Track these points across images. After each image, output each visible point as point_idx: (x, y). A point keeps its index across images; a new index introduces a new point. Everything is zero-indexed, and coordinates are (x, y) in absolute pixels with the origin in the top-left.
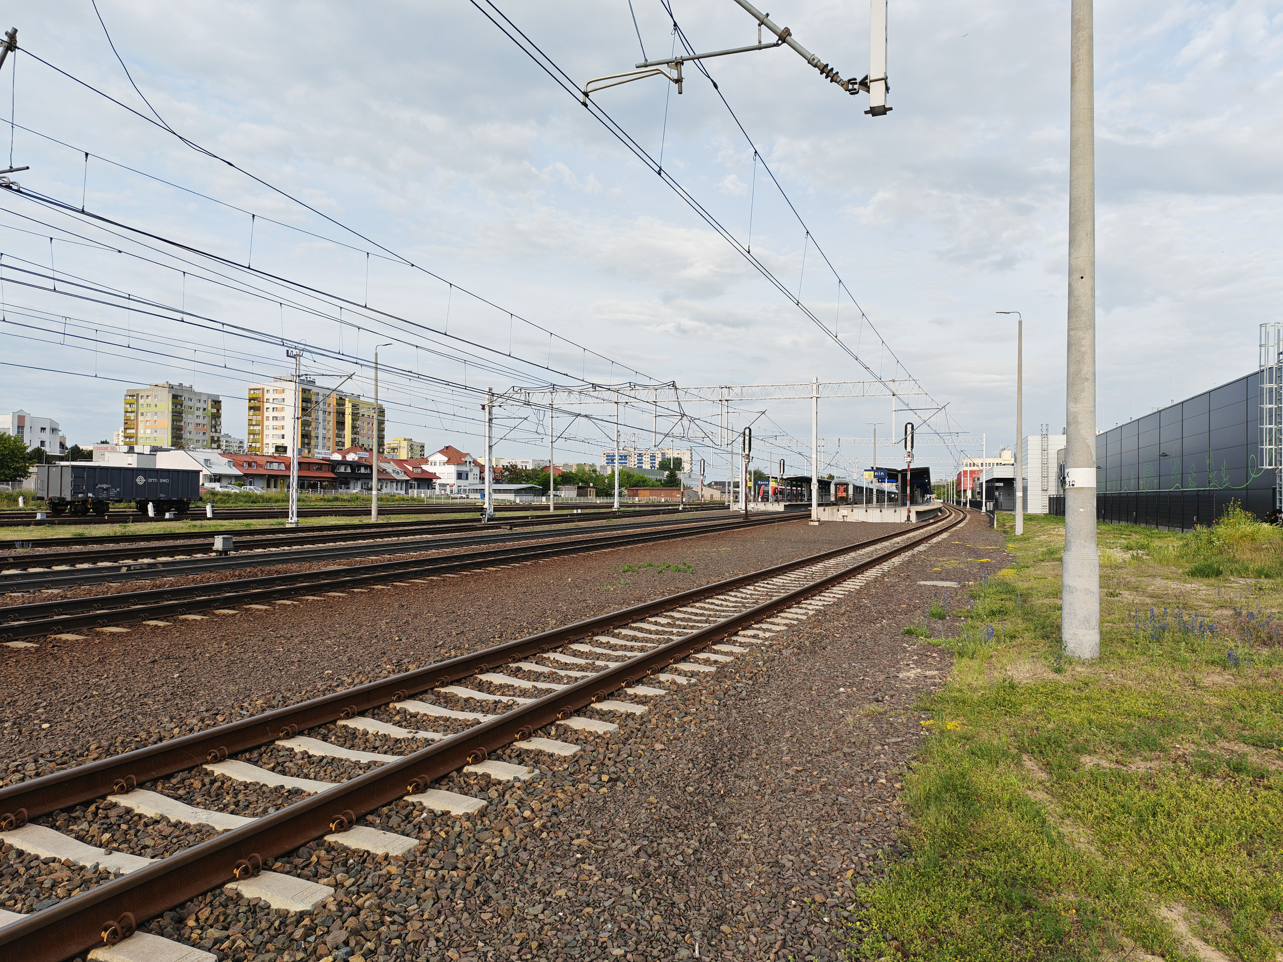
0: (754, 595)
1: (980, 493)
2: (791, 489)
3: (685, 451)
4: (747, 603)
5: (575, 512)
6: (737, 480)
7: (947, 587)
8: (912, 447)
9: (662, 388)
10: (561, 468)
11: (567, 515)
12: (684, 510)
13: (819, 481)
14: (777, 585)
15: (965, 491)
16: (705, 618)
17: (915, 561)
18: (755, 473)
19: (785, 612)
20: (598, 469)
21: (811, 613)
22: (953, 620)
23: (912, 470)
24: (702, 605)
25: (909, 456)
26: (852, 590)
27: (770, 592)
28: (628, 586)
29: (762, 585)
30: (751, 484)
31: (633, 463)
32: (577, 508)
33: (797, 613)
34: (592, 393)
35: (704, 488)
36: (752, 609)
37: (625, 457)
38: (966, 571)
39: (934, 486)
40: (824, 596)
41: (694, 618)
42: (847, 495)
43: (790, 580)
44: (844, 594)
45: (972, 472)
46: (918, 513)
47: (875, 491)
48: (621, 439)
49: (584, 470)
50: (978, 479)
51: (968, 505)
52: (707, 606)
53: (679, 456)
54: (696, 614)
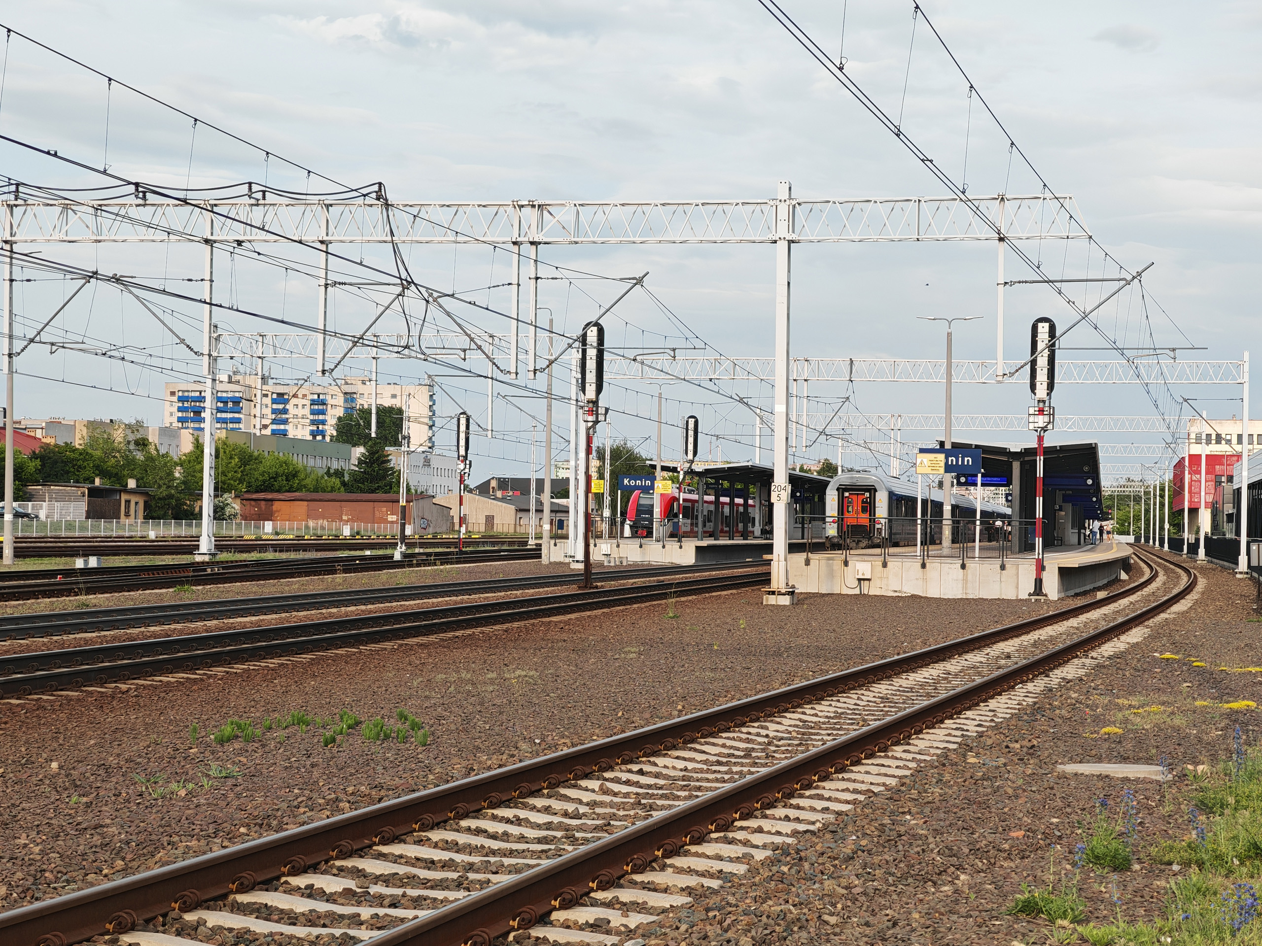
0: (601, 804)
1: (1234, 518)
2: (717, 502)
3: (411, 389)
4: (580, 829)
5: (79, 563)
6: (562, 474)
7: (1137, 780)
8: (1051, 387)
9: (345, 202)
10: (39, 434)
11: (52, 574)
12: (408, 560)
13: (793, 480)
14: (666, 777)
15: (1194, 511)
16: (455, 875)
17: (1053, 708)
18: (616, 454)
19: (687, 853)
20: (153, 438)
21: (760, 855)
22: (1151, 873)
23: (1049, 452)
24: (450, 836)
25: (1041, 412)
26: (876, 789)
27: (647, 796)
28: (230, 782)
29: (624, 776)
30: (599, 486)
31: (257, 422)
32: (86, 552)
33: (719, 858)
34: (134, 212)
35: (467, 496)
36: (591, 846)
37: (236, 402)
38: (1187, 736)
39: (1111, 497)
40: (798, 807)
41: (423, 874)
42: (873, 521)
43: (705, 762)
44: (854, 802)
45: (1213, 460)
46: (1064, 572)
47: (947, 508)
48: (224, 350)
49: (109, 440)
50: (1230, 479)
51: (1202, 551)
52: (463, 839)
53: (396, 403)
54: (430, 864)
